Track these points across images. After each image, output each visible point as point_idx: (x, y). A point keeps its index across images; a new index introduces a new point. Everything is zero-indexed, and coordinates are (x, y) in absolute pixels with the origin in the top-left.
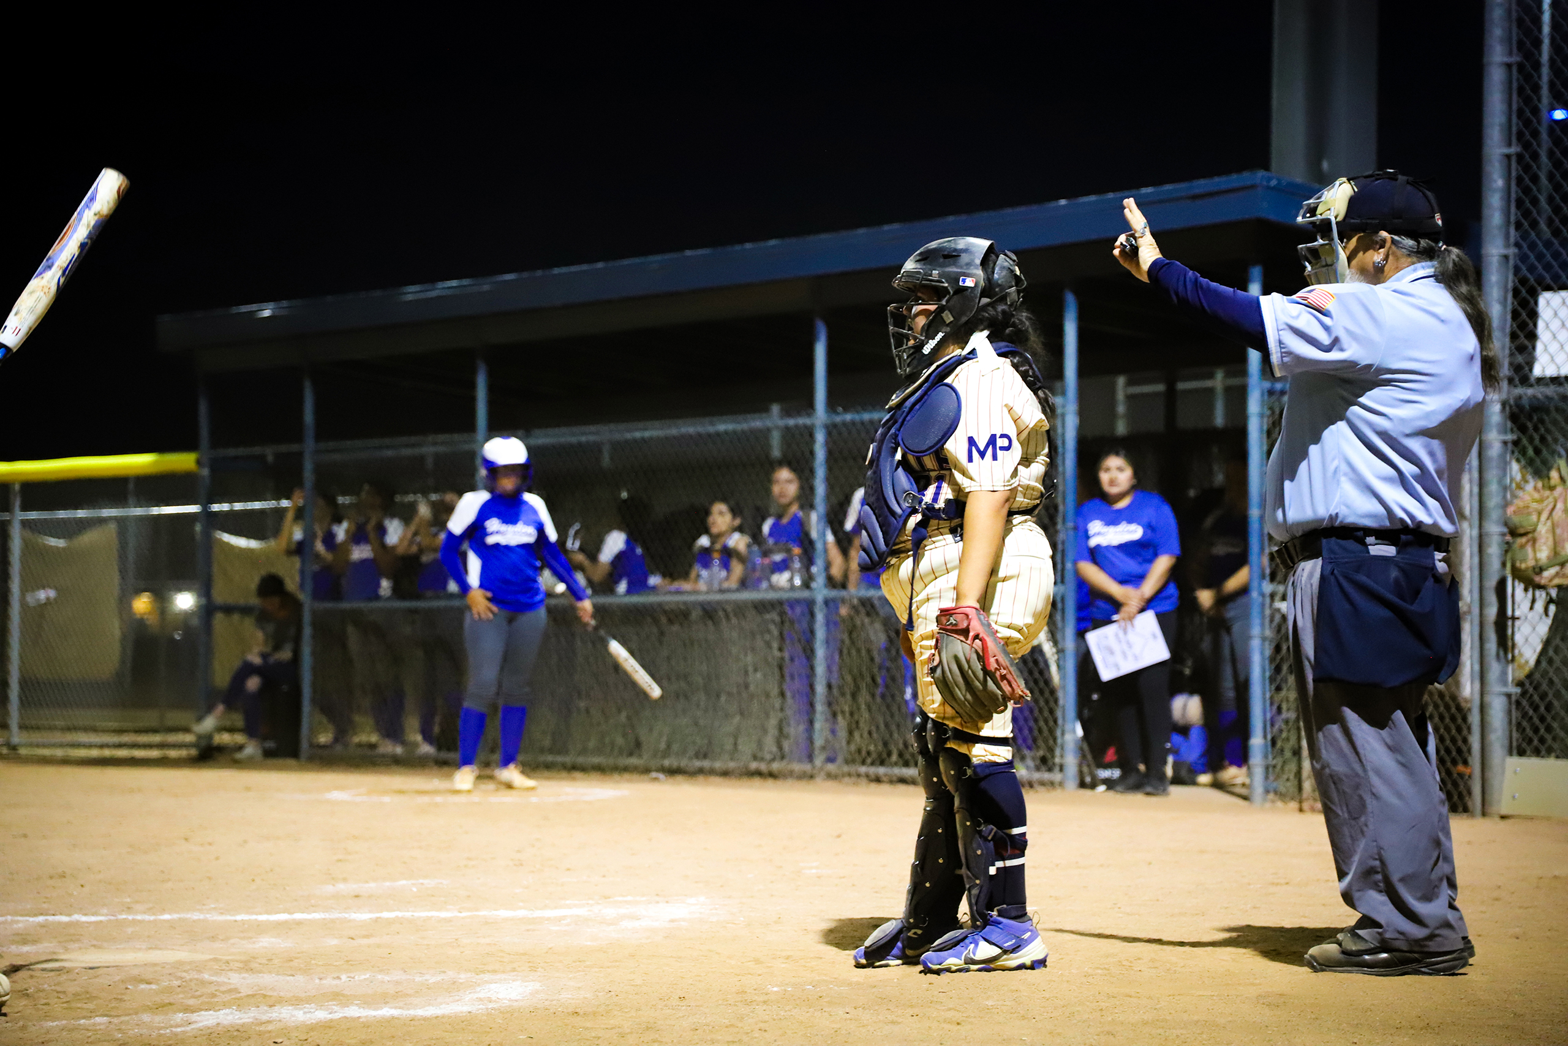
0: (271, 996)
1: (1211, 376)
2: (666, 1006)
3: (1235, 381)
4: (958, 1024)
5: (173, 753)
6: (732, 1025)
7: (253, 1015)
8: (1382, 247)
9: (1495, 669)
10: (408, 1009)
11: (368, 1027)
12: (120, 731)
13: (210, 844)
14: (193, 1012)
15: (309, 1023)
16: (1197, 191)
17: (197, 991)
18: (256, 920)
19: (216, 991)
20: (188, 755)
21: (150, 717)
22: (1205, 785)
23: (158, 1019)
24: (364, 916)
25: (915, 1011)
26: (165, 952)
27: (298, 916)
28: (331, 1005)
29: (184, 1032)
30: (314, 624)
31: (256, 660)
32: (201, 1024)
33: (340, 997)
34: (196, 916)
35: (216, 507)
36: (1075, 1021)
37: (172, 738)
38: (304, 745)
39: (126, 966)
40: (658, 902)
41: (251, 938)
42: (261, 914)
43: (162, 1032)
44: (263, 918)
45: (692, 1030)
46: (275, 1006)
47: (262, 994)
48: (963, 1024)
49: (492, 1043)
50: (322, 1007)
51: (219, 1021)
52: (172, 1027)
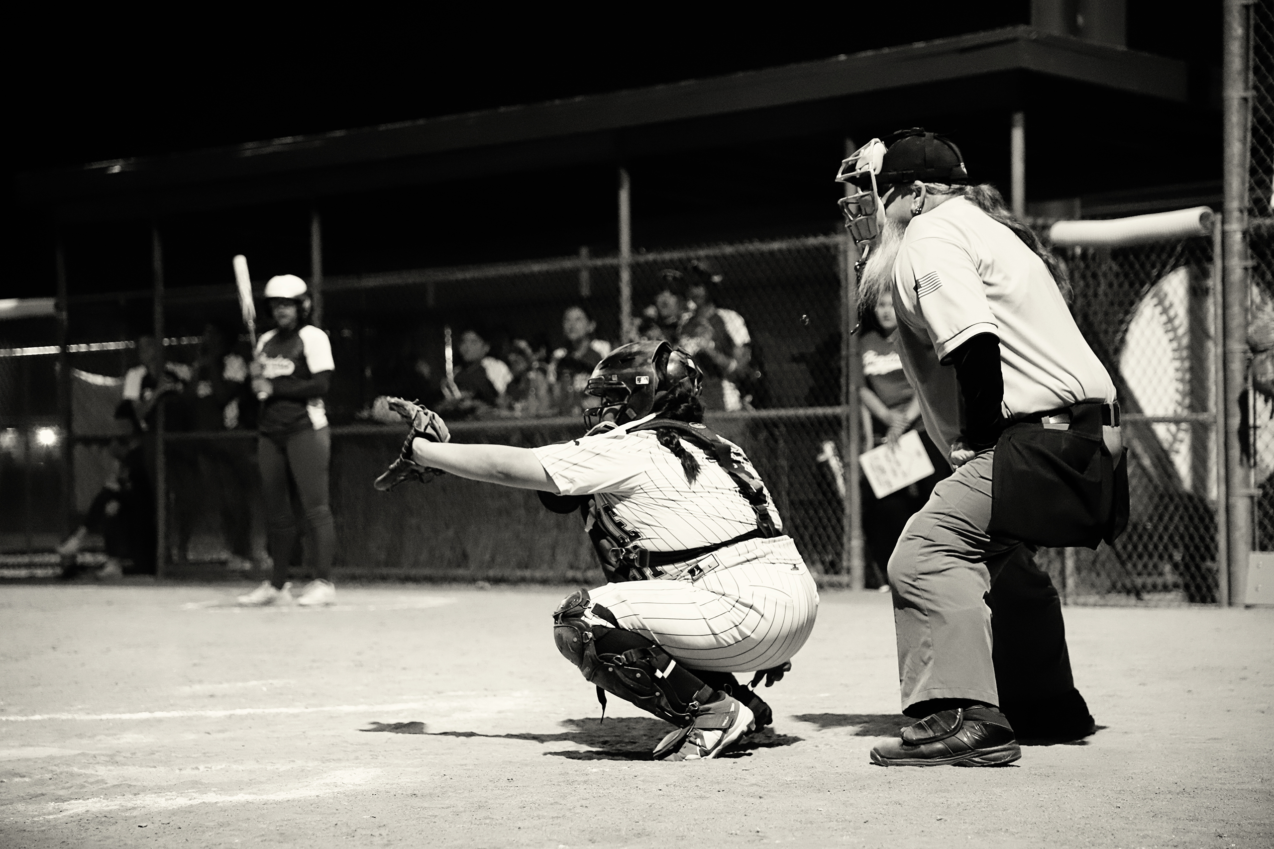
0: (135, 786)
2: (496, 787)
4: (760, 797)
5: (39, 572)
6: (556, 803)
7: (119, 802)
9: (1238, 473)
10: (261, 795)
11: (225, 811)
13: (76, 652)
14: (64, 801)
15: (170, 808)
16: (963, 45)
17: (68, 782)
18: (120, 719)
19: (85, 782)
20: (54, 573)
21: (18, 541)
23: (32, 808)
24: (218, 713)
25: (722, 787)
26: (36, 748)
27: (158, 714)
28: (191, 792)
29: (55, 819)
31: (113, 485)
32: (71, 812)
33: (196, 785)
34: (65, 716)
35: (74, 348)
36: (866, 793)
37: (38, 559)
40: (486, 696)
41: (115, 735)
42: (124, 713)
43: (35, 819)
44: (126, 716)
45: (521, 808)
46: (139, 794)
47: (127, 784)
48: (765, 797)
49: (339, 823)
50: (183, 795)
51: (88, 808)
52: (44, 814)
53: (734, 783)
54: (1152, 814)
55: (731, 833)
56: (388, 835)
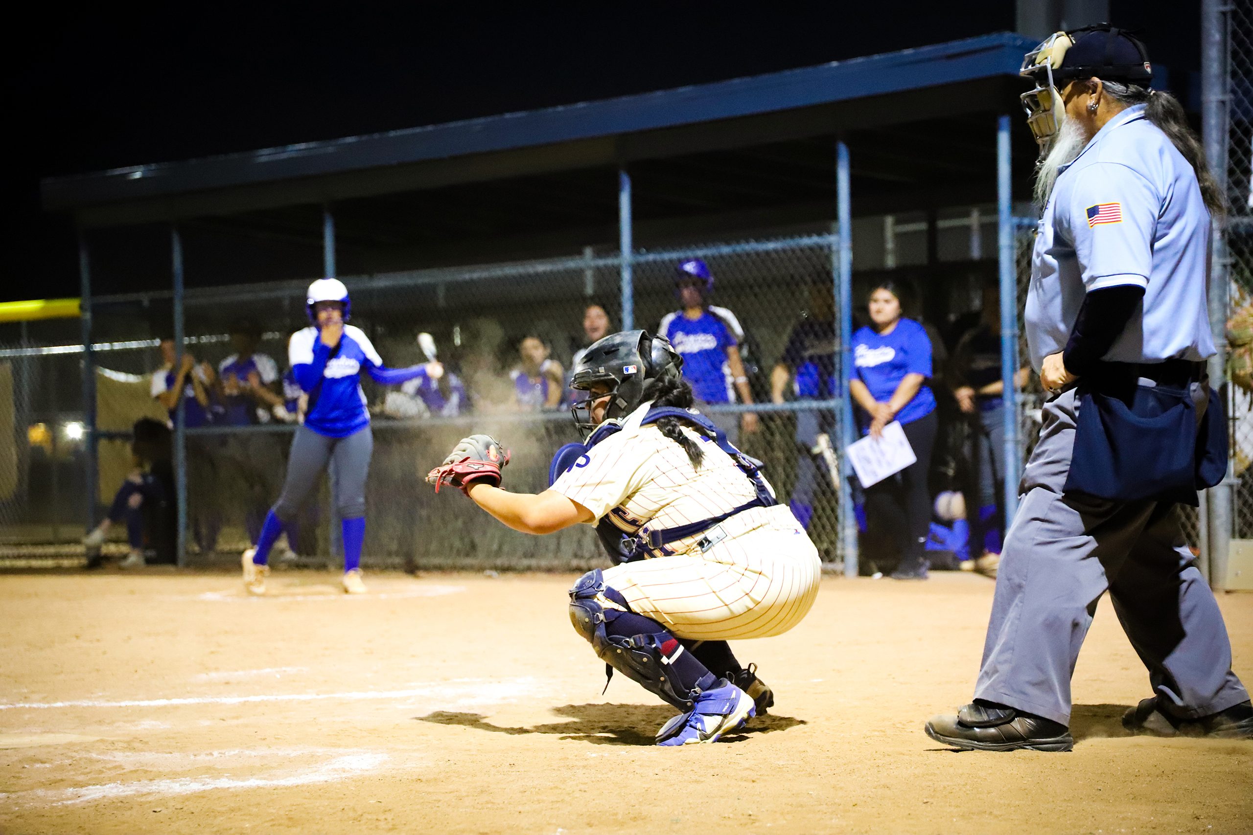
0: (151, 771)
1: (967, 215)
2: (498, 772)
3: (987, 219)
4: (753, 781)
5: (66, 563)
6: (556, 787)
7: (135, 788)
8: (1094, 92)
10: (272, 780)
11: (237, 796)
12: (19, 545)
13: (98, 640)
14: (82, 787)
15: (184, 794)
16: (951, 51)
17: (86, 768)
18: (138, 705)
19: (103, 768)
20: (80, 563)
21: (46, 532)
22: (968, 571)
23: (51, 794)
24: (233, 700)
25: (717, 771)
26: (58, 735)
27: (176, 701)
28: (204, 778)
29: (73, 804)
30: (187, 447)
31: (136, 478)
32: (89, 797)
33: (211, 771)
34: (85, 703)
35: (97, 347)
36: (855, 777)
37: (65, 549)
38: (181, 552)
39: (23, 748)
40: (491, 683)
41: (134, 721)
42: (142, 700)
43: (54, 804)
44: (145, 703)
45: (521, 792)
46: (154, 780)
47: (143, 770)
48: (758, 781)
49: (346, 808)
50: (196, 780)
51: (105, 794)
52: (63, 800)
53: (728, 767)
54: (1131, 796)
55: (724, 816)
56: (393, 819)
